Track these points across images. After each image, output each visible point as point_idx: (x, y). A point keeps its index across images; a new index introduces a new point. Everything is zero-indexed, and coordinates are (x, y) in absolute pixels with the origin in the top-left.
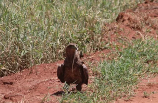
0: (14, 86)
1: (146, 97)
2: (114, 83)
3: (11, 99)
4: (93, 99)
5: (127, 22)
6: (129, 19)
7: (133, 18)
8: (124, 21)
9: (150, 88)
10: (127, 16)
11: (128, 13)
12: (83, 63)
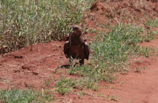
0: (24, 60)
1: (137, 72)
2: (109, 59)
3: (28, 69)
4: (97, 71)
5: (100, 11)
6: (102, 9)
7: (106, 7)
8: (98, 10)
9: (138, 65)
10: (101, 5)
11: (101, 3)
12: (85, 41)
